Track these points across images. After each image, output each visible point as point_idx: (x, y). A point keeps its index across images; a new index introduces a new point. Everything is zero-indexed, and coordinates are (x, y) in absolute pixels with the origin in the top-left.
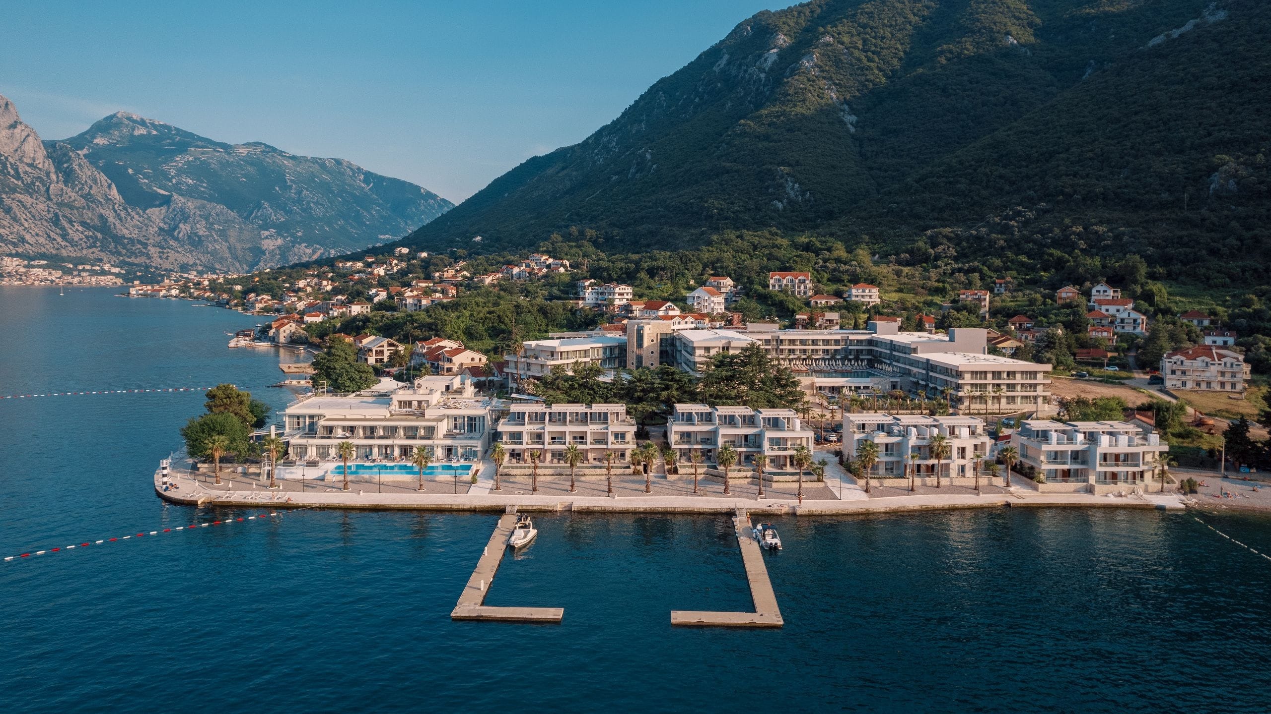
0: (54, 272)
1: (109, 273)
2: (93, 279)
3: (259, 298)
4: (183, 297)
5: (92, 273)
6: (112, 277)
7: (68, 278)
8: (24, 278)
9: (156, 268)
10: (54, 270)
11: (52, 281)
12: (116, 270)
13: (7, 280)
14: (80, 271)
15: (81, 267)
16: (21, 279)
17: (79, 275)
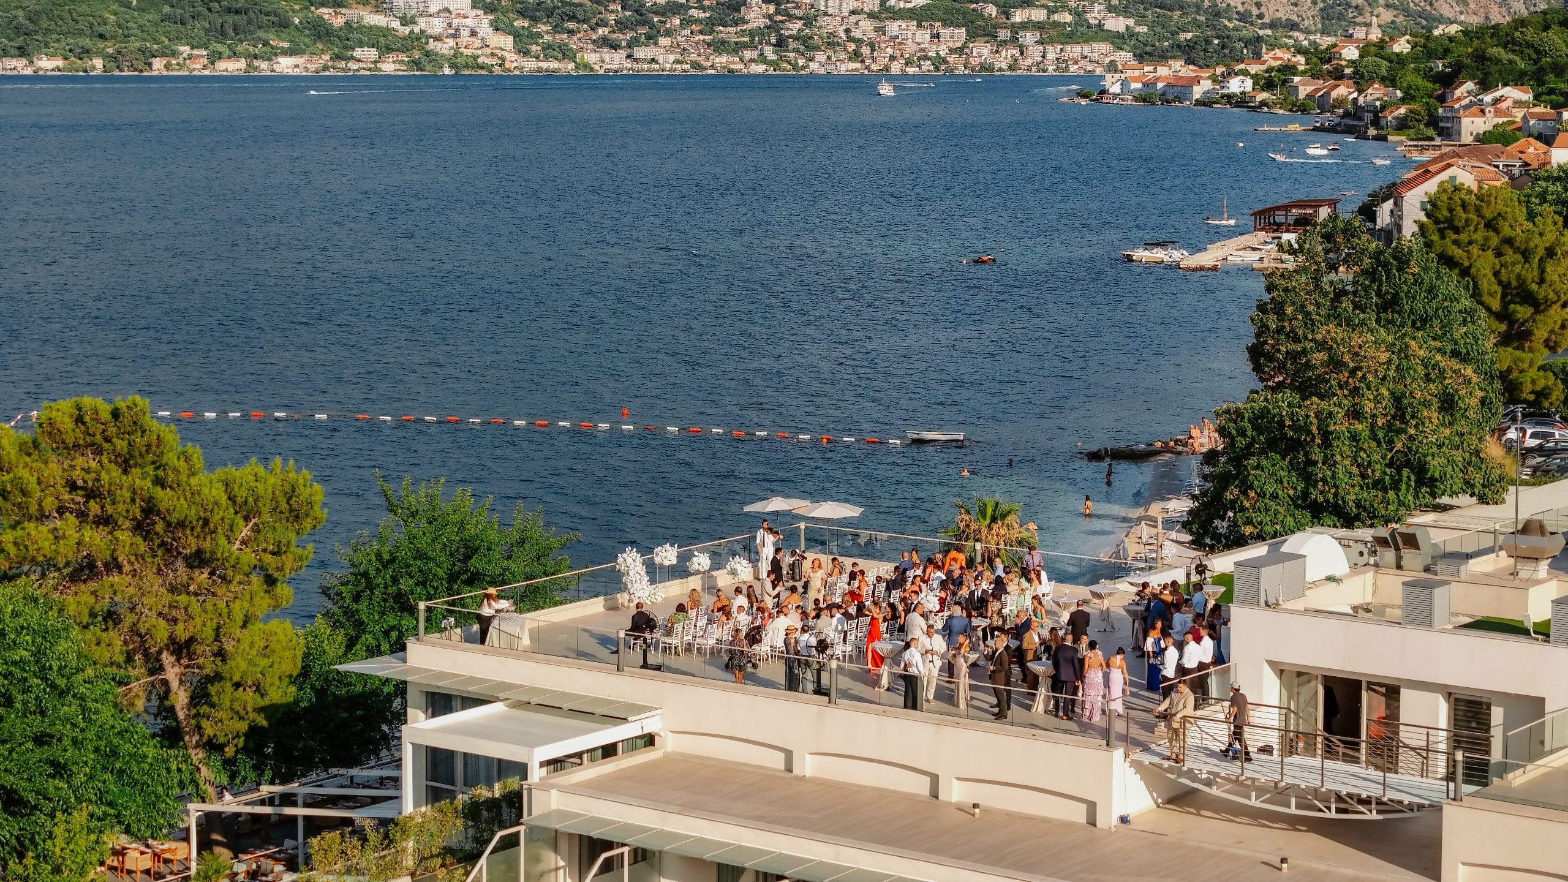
0: (946, 32)
1: (1099, 33)
2: (1051, 56)
3: (1488, 98)
4: (1263, 104)
5: (1050, 33)
6: (1105, 47)
7: (982, 51)
8: (865, 50)
9: (1244, 17)
10: (945, 24)
11: (939, 61)
12: (1117, 24)
13: (821, 57)
14: (1016, 28)
15: (1019, 16)
16: (856, 56)
17: (1014, 40)
